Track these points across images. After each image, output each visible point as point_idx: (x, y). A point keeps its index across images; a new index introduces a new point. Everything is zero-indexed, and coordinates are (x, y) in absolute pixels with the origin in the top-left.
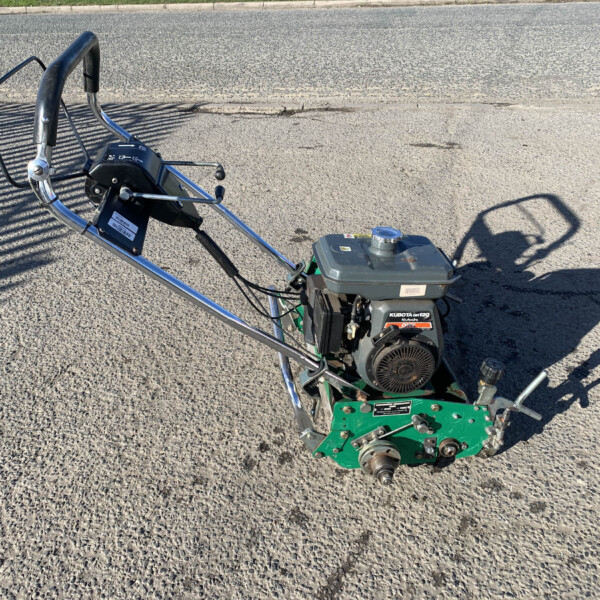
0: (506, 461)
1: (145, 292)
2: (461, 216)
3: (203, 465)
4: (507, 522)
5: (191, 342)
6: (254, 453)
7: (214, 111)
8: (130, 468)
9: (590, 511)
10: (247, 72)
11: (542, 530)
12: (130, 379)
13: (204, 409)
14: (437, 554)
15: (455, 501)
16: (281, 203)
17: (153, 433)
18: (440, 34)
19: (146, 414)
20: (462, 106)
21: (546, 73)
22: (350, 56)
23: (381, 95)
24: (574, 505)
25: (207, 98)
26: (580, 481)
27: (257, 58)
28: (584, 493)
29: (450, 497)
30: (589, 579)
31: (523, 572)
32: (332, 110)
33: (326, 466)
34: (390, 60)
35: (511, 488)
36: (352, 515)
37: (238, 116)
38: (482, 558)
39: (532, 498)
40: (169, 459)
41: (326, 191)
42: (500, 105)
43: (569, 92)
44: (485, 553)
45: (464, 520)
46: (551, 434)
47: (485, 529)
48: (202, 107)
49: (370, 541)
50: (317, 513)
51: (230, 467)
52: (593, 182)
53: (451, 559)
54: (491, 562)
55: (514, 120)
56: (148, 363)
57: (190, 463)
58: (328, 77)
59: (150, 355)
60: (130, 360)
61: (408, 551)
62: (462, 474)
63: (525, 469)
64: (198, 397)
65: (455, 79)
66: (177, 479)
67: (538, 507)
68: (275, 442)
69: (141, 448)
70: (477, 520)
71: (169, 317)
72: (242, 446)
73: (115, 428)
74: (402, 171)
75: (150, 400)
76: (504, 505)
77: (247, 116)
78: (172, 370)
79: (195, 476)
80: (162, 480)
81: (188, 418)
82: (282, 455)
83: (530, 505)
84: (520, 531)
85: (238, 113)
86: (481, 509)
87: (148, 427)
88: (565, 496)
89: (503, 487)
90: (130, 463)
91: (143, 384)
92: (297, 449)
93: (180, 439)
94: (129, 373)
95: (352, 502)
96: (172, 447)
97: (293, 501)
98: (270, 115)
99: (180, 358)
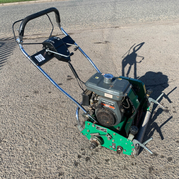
0: (155, 145)
1: (23, 106)
2: (116, 65)
3: (61, 167)
4: (163, 167)
5: (44, 122)
6: (77, 159)
7: (28, 38)
8: (35, 174)
10: (36, 24)
11: (174, 167)
12: (26, 140)
13: (55, 147)
15: (145, 163)
16: (60, 67)
17: (40, 159)
18: (92, 7)
19: (35, 152)
20: (105, 29)
21: (126, 16)
22: (67, 16)
23: (80, 28)
29: (143, 162)
33: (102, 159)
34: (80, 17)
35: (160, 154)
36: (115, 175)
37: (37, 39)
39: (167, 157)
40: (48, 168)
42: (116, 27)
43: (134, 21)
45: (150, 169)
46: (165, 133)
47: (157, 171)
48: (24, 38)
50: (104, 177)
51: (70, 166)
52: (150, 49)
55: (122, 32)
56: (30, 132)
57: (56, 168)
59: (31, 130)
60: (24, 133)
62: (144, 153)
63: (162, 147)
64: (52, 142)
65: (101, 21)
66: (53, 175)
67: (170, 159)
68: (82, 154)
69: (37, 166)
70: (153, 168)
71: (33, 114)
72: (72, 158)
73: (26, 160)
74: (94, 52)
75: (35, 146)
76: (160, 161)
77: (40, 39)
78: (40, 134)
79: (59, 173)
80: (48, 177)
81: (50, 151)
82: (86, 158)
83: (168, 159)
84: (167, 169)
85: (37, 38)
86: (154, 164)
87: (38, 157)
88: (176, 154)
89: (157, 154)
90: (35, 173)
91: (31, 141)
92: (90, 155)
93: (50, 159)
94: (25, 138)
95: (114, 171)
96: (48, 163)
97: (95, 174)
98: (48, 38)
99: (42, 129)
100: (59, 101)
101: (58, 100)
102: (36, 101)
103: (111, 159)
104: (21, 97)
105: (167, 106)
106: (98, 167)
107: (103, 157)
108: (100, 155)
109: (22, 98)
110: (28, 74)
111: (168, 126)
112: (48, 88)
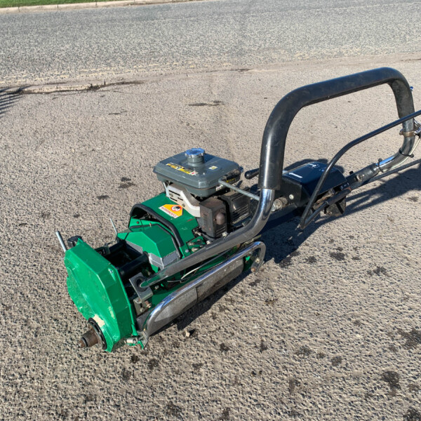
0: (308, 331)
1: (11, 247)
2: (235, 154)
3: (89, 384)
4: (319, 377)
5: (57, 283)
6: (128, 365)
7: (36, 91)
8: (29, 400)
9: (370, 356)
10: (57, 59)
11: (343, 377)
12: (13, 324)
14: (279, 414)
15: (282, 370)
16: (105, 158)
17: (43, 366)
18: (191, 23)
19: (33, 351)
20: (217, 74)
21: (267, 46)
22: (132, 42)
23: (160, 69)
24: (358, 354)
25: (28, 82)
26: (358, 336)
27: (62, 48)
28: (363, 343)
29: (277, 368)
30: (381, 407)
31: (339, 413)
32: (127, 83)
33: (185, 364)
34: (161, 44)
35: (316, 350)
36: (212, 399)
37: (56, 93)
38: (310, 409)
39: (332, 355)
40: (61, 386)
41: (137, 146)
42: (242, 70)
43: (284, 58)
44: (311, 405)
45: (291, 382)
46: (332, 305)
47: (306, 386)
48: (26, 90)
49: (230, 416)
50: (187, 403)
51: (111, 381)
52: (314, 119)
53: (289, 415)
54: (316, 411)
55: (254, 80)
56: (25, 306)
57: (79, 385)
58: (119, 59)
59: (26, 299)
60: (10, 307)
61: (258, 417)
62: (282, 348)
63: (322, 334)
64: (73, 328)
65: (209, 54)
66: (71, 401)
67: (337, 361)
68: (142, 353)
69: (35, 381)
70: (299, 380)
71: (35, 265)
72: (117, 362)
73: (9, 368)
74: (188, 125)
75: (34, 338)
76: (315, 365)
77: (63, 93)
78: (46, 309)
79: (85, 395)
80: (58, 405)
81: (69, 348)
82: (150, 363)
83: (332, 361)
84: (329, 382)
85: (57, 91)
86: (300, 371)
87: (37, 362)
88: (352, 349)
89: (311, 351)
90: (28, 396)
91: (25, 325)
92: (160, 355)
93: (66, 366)
94: (11, 318)
95: (210, 388)
96: (61, 375)
97: (166, 398)
98: (82, 90)
99: (52, 298)
100: (97, 236)
101: (96, 232)
102: (43, 235)
103: (206, 363)
104: (8, 227)
105: (342, 246)
106: (175, 381)
107: (187, 360)
108: (183, 356)
109: (12, 228)
110: (29, 174)
111: (339, 290)
112: (74, 206)
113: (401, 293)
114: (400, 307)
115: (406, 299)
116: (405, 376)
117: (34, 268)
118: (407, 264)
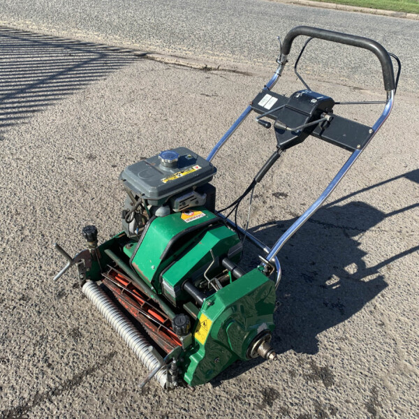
1: (51, 172)
3: (32, 289)
5: (63, 210)
6: (68, 288)
7: (158, 59)
10: (193, 37)
12: (13, 226)
13: (50, 254)
17: (11, 263)
19: (13, 250)
20: (327, 85)
22: (267, 37)
25: (158, 50)
27: (204, 28)
30: (241, 412)
31: (201, 398)
32: (238, 72)
36: (110, 340)
37: (173, 65)
40: (13, 282)
41: (204, 127)
42: (355, 88)
43: (408, 88)
48: (151, 56)
49: (114, 358)
50: (89, 334)
51: (48, 294)
57: (25, 286)
58: (245, 50)
59: (34, 212)
60: (19, 214)
61: (134, 369)
64: (50, 246)
65: (333, 65)
66: (12, 294)
72: (62, 282)
75: (20, 241)
77: (179, 67)
78: (42, 225)
79: (23, 295)
81: (37, 258)
85: (175, 64)
87: (10, 258)
91: (20, 230)
93: (26, 270)
94: (15, 222)
96: (18, 274)
97: (77, 323)
98: (195, 68)
99: (52, 218)
102: (79, 172)
104: (60, 156)
106: (93, 314)
109: (61, 158)
110: (104, 123)
112: (118, 158)
113: (341, 332)
114: (331, 343)
115: (342, 339)
116: (285, 399)
117: (56, 193)
118: (371, 312)
